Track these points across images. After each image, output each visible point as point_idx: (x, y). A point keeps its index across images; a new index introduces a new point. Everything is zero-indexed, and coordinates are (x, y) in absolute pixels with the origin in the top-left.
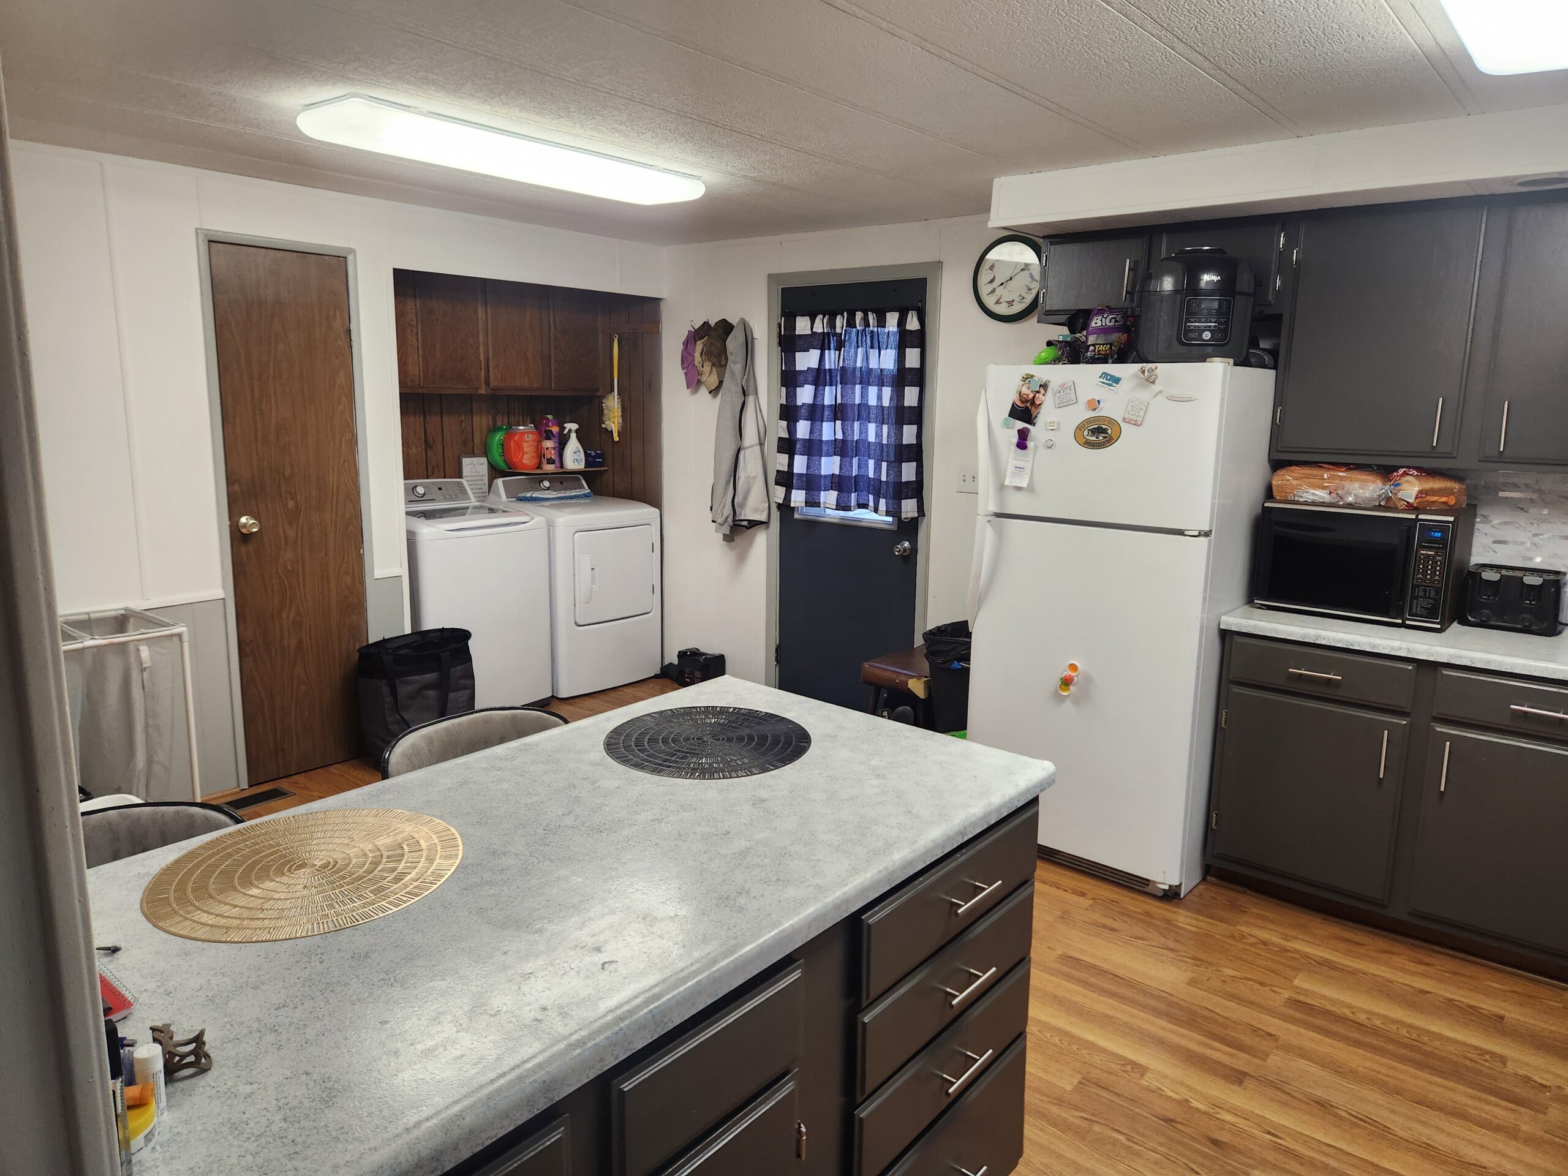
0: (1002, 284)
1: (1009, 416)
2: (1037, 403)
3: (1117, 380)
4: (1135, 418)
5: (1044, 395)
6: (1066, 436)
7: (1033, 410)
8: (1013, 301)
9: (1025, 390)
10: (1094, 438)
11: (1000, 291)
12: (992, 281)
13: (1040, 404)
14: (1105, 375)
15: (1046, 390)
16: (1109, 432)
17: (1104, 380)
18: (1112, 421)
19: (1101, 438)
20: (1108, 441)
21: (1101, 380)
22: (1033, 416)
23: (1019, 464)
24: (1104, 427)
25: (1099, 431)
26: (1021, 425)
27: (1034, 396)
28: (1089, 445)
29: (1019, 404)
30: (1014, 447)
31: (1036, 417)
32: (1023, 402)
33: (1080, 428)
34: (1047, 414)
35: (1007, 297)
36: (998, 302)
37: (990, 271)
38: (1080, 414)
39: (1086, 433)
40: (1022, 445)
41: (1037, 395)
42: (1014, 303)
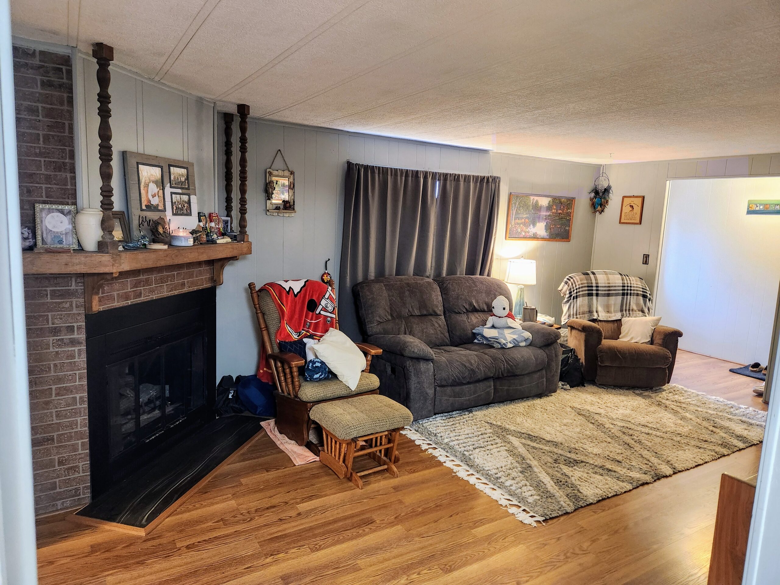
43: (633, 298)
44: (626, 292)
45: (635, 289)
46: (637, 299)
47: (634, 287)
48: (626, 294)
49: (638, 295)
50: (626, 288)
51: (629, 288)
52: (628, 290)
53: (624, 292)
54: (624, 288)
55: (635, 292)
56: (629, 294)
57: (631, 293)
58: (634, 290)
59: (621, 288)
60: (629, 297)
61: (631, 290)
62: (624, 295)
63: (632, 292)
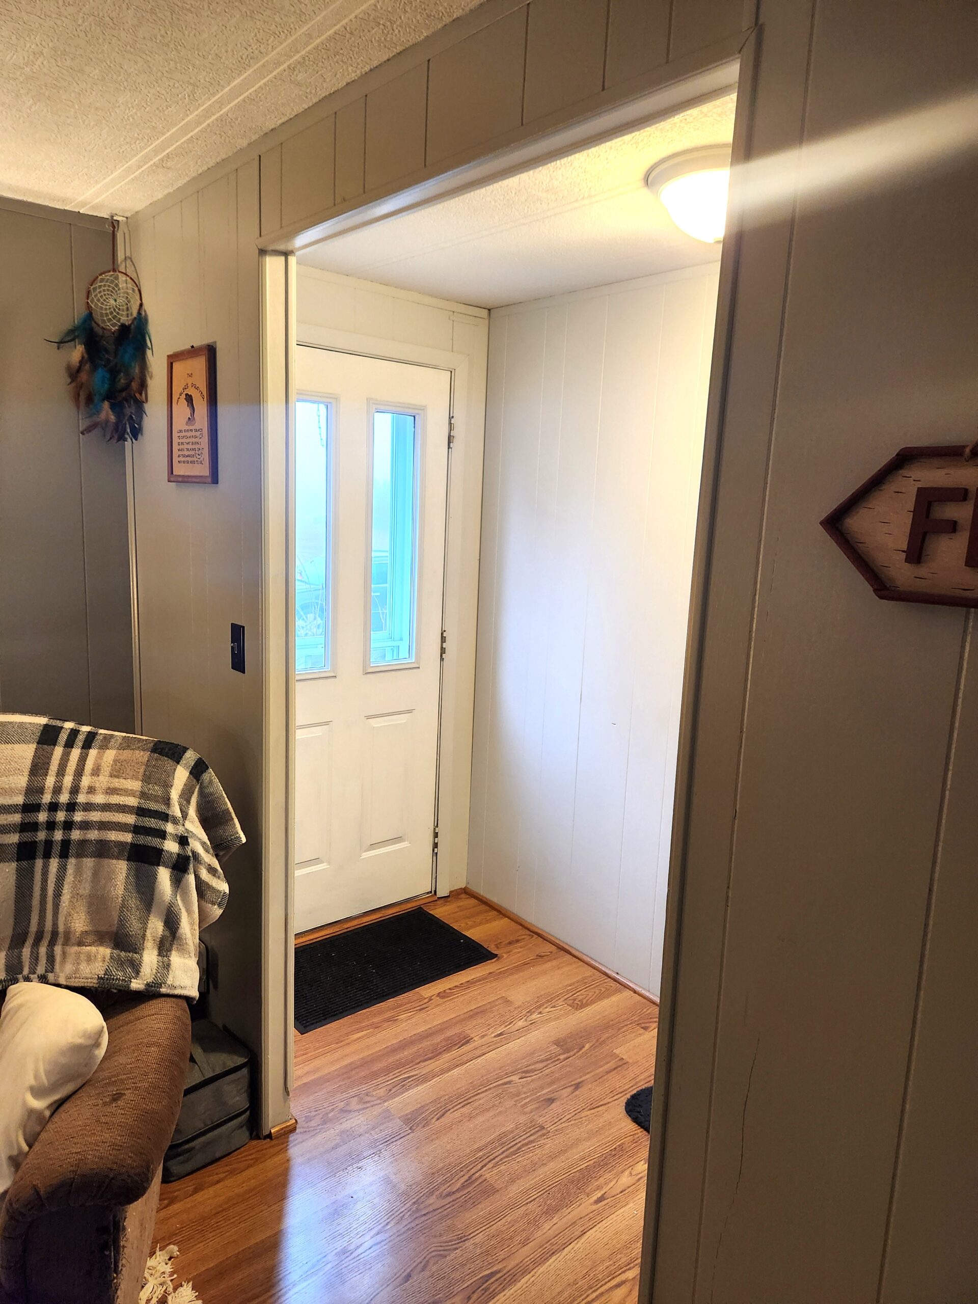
43: (79, 871)
44: (41, 835)
45: (95, 816)
46: (96, 874)
47: (89, 807)
48: (40, 850)
49: (103, 850)
50: (42, 817)
51: (61, 816)
52: (51, 826)
53: (28, 837)
54: (30, 818)
55: (93, 835)
56: (56, 849)
57: (66, 843)
58: (86, 825)
59: (17, 818)
60: (54, 863)
61: (68, 825)
62: (32, 857)
63: (76, 835)
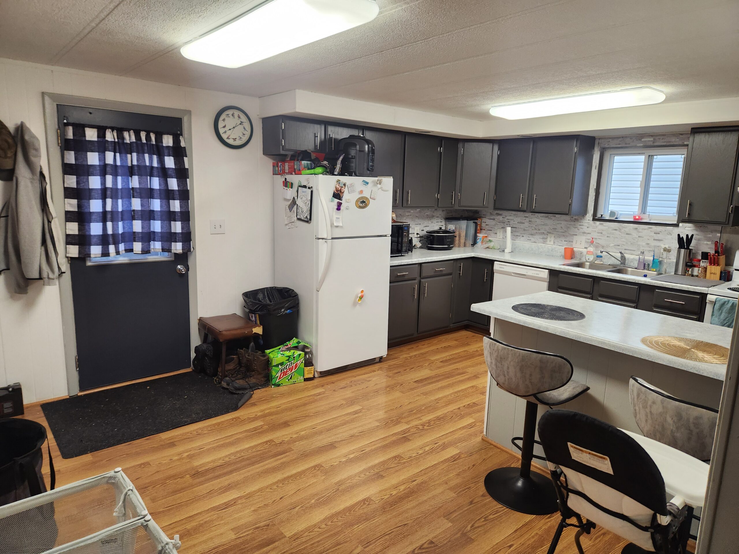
0: (230, 129)
1: (333, 197)
2: (342, 191)
3: (367, 183)
4: (374, 197)
5: (344, 188)
6: (352, 205)
7: (341, 194)
8: (236, 138)
9: (338, 186)
10: (362, 205)
11: (228, 133)
12: (224, 127)
13: (343, 192)
14: (364, 181)
15: (345, 186)
16: (366, 202)
17: (364, 183)
18: (367, 198)
19: (364, 205)
20: (366, 206)
21: (363, 183)
22: (341, 197)
23: (338, 216)
24: (364, 200)
25: (363, 202)
26: (336, 200)
27: (341, 189)
28: (360, 207)
29: (336, 192)
30: (335, 210)
31: (342, 197)
32: (337, 191)
33: (357, 201)
34: (346, 196)
35: (232, 136)
36: (228, 138)
37: (222, 122)
38: (356, 196)
39: (359, 203)
40: (339, 209)
41: (342, 188)
42: (236, 140)
